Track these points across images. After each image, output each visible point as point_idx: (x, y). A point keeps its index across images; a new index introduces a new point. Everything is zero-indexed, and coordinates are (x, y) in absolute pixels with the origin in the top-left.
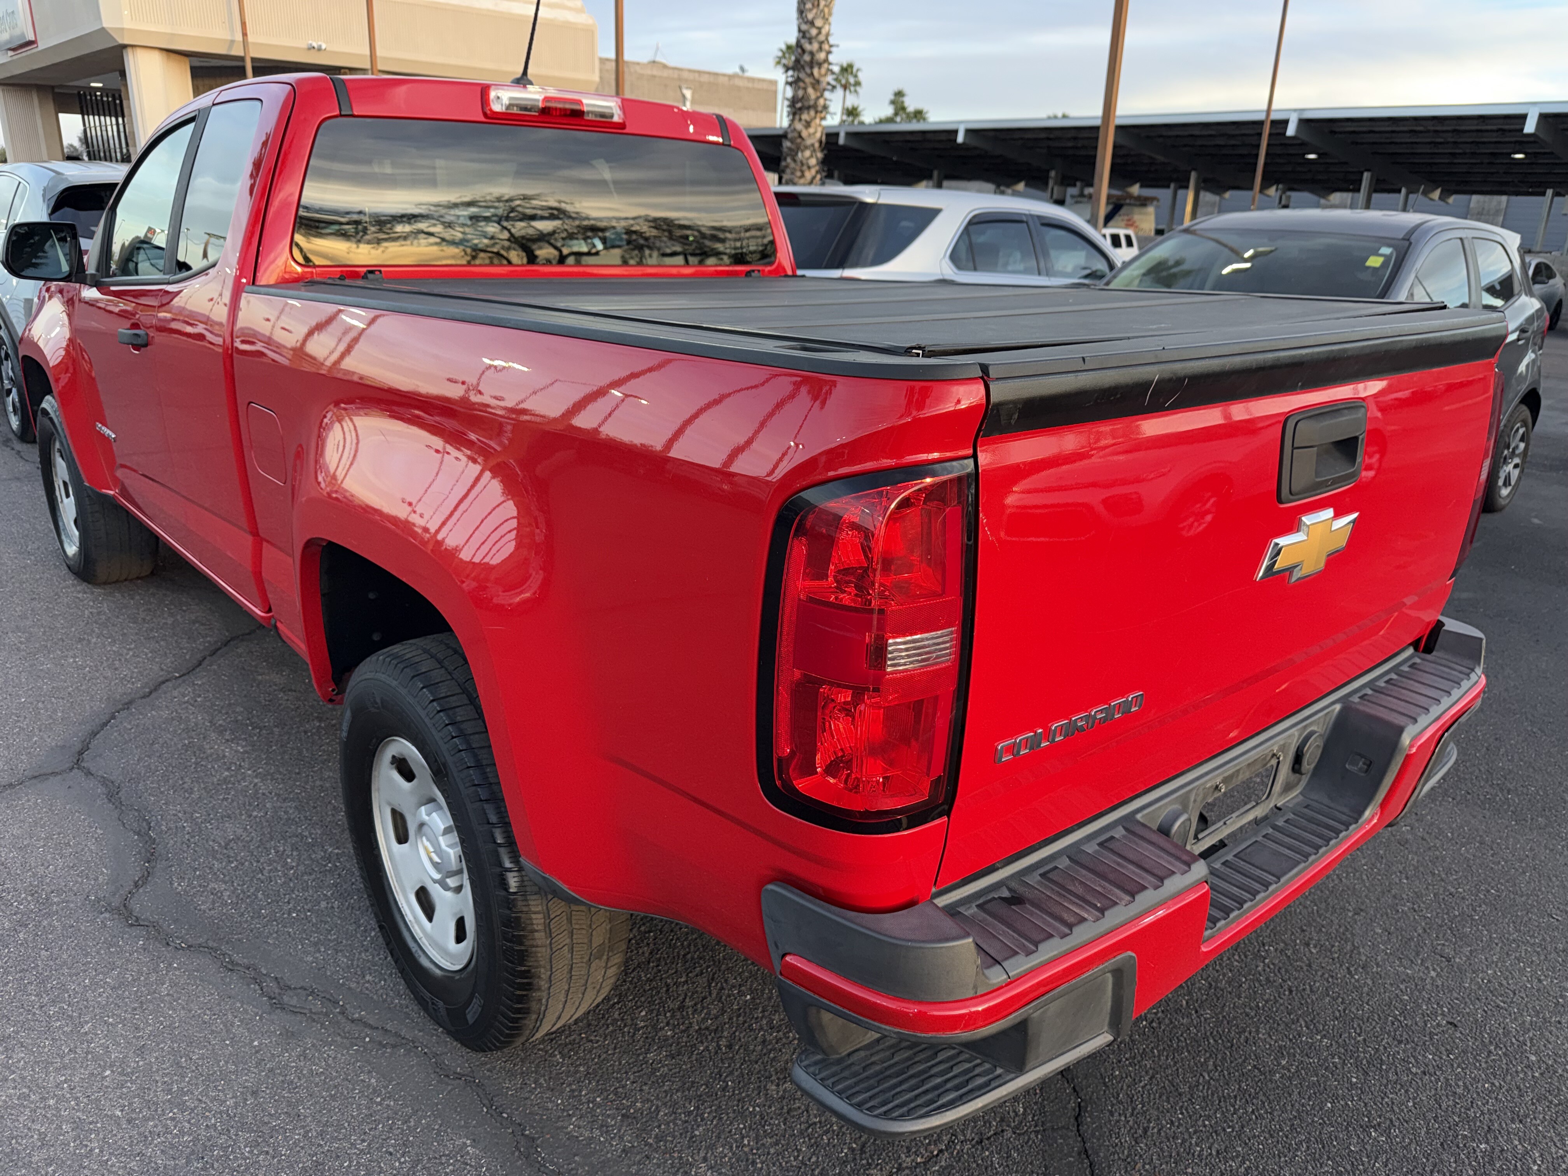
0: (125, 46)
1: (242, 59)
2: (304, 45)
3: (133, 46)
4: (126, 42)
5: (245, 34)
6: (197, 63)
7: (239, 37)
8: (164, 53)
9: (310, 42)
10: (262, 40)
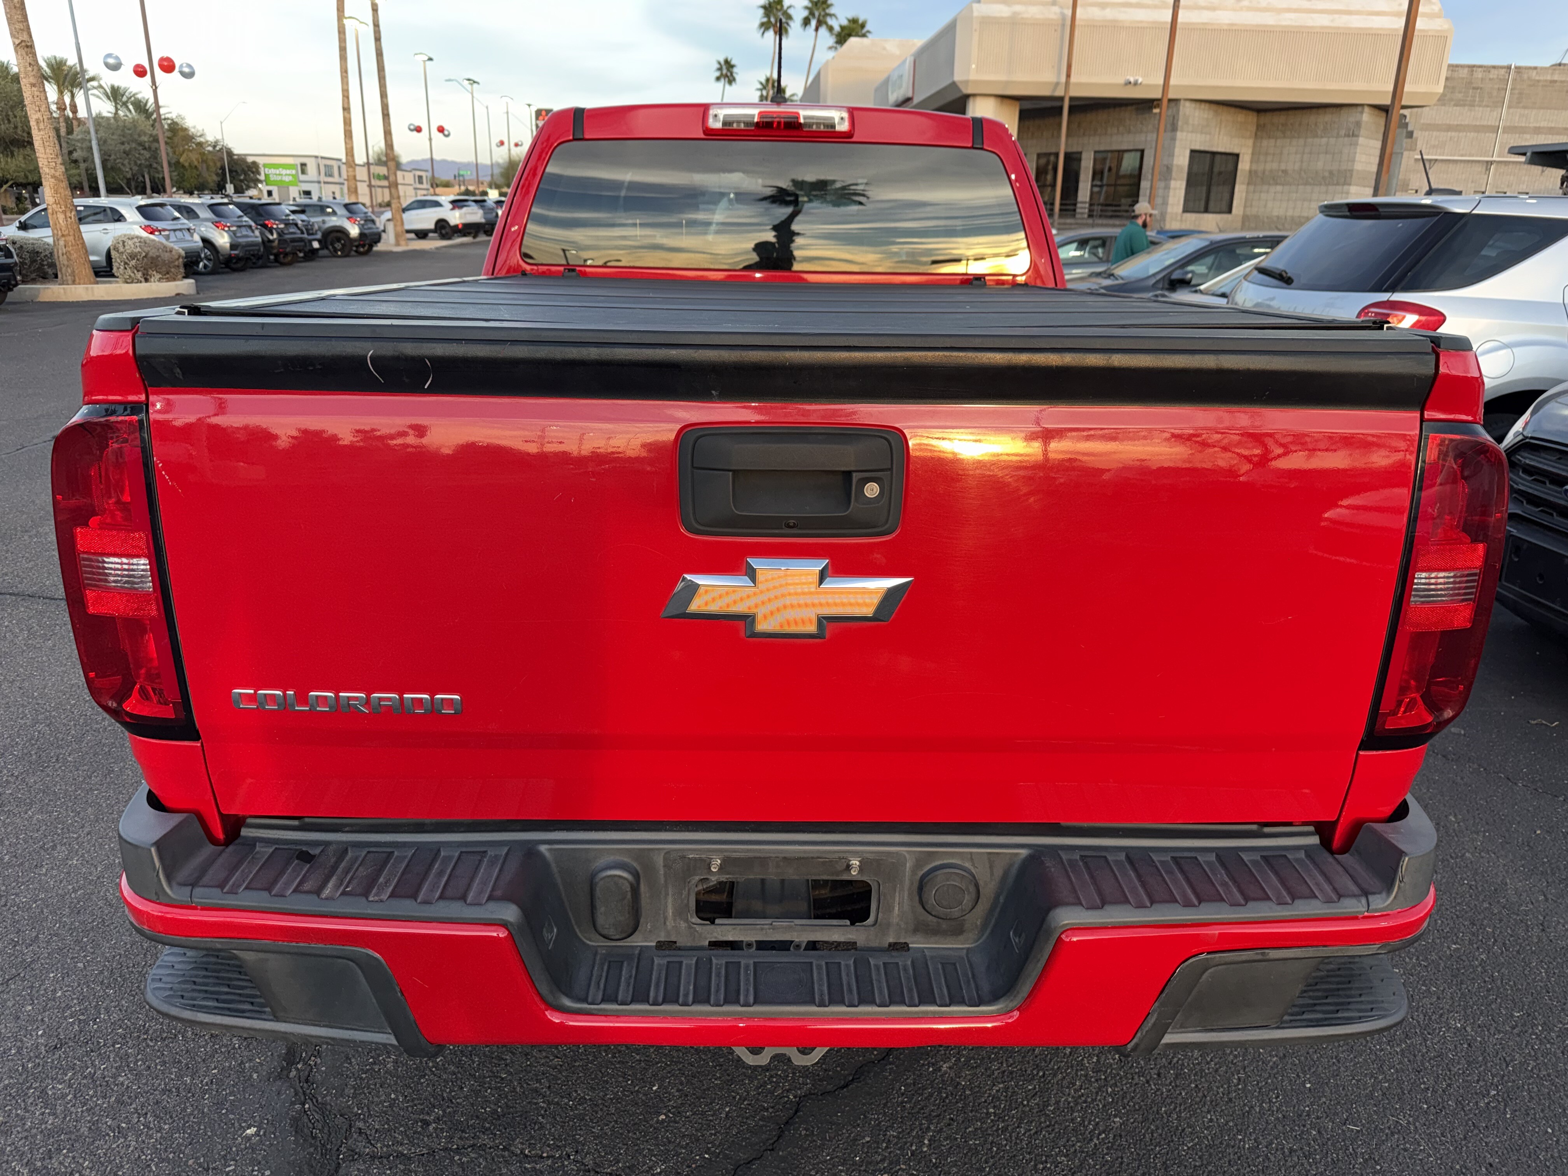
0: (967, 96)
1: (1061, 99)
2: (1121, 81)
3: (974, 95)
4: (969, 91)
5: (1068, 76)
6: (1028, 105)
7: (1063, 79)
8: (999, 100)
9: (1128, 77)
10: (1084, 79)
